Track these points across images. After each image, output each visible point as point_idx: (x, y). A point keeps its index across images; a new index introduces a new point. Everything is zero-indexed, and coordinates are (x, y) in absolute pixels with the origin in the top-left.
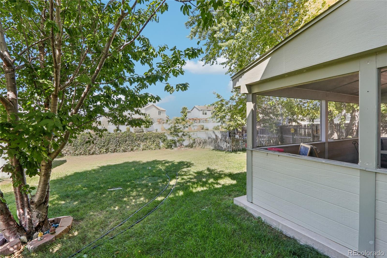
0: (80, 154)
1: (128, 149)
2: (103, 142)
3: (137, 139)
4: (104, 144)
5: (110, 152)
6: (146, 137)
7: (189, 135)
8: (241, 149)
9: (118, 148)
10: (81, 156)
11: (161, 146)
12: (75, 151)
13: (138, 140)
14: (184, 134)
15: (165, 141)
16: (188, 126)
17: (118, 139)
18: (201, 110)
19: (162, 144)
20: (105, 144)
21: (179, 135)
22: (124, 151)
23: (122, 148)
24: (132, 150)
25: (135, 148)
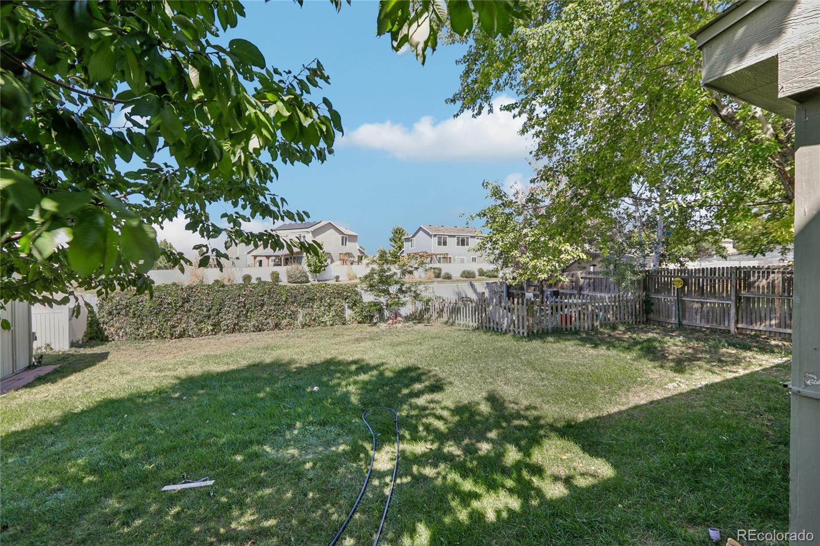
0: (151, 336)
1: (268, 323)
2: (206, 306)
3: (290, 300)
4: (209, 311)
5: (224, 330)
6: (311, 296)
7: (415, 292)
8: (550, 330)
9: (244, 321)
10: (153, 340)
11: (347, 318)
12: (138, 329)
13: (293, 303)
14: (404, 289)
15: (355, 305)
16: (412, 269)
17: (243, 300)
18: (435, 236)
19: (348, 313)
20: (211, 312)
21: (391, 292)
22: (259, 329)
23: (253, 322)
24: (277, 326)
25: (284, 322)
